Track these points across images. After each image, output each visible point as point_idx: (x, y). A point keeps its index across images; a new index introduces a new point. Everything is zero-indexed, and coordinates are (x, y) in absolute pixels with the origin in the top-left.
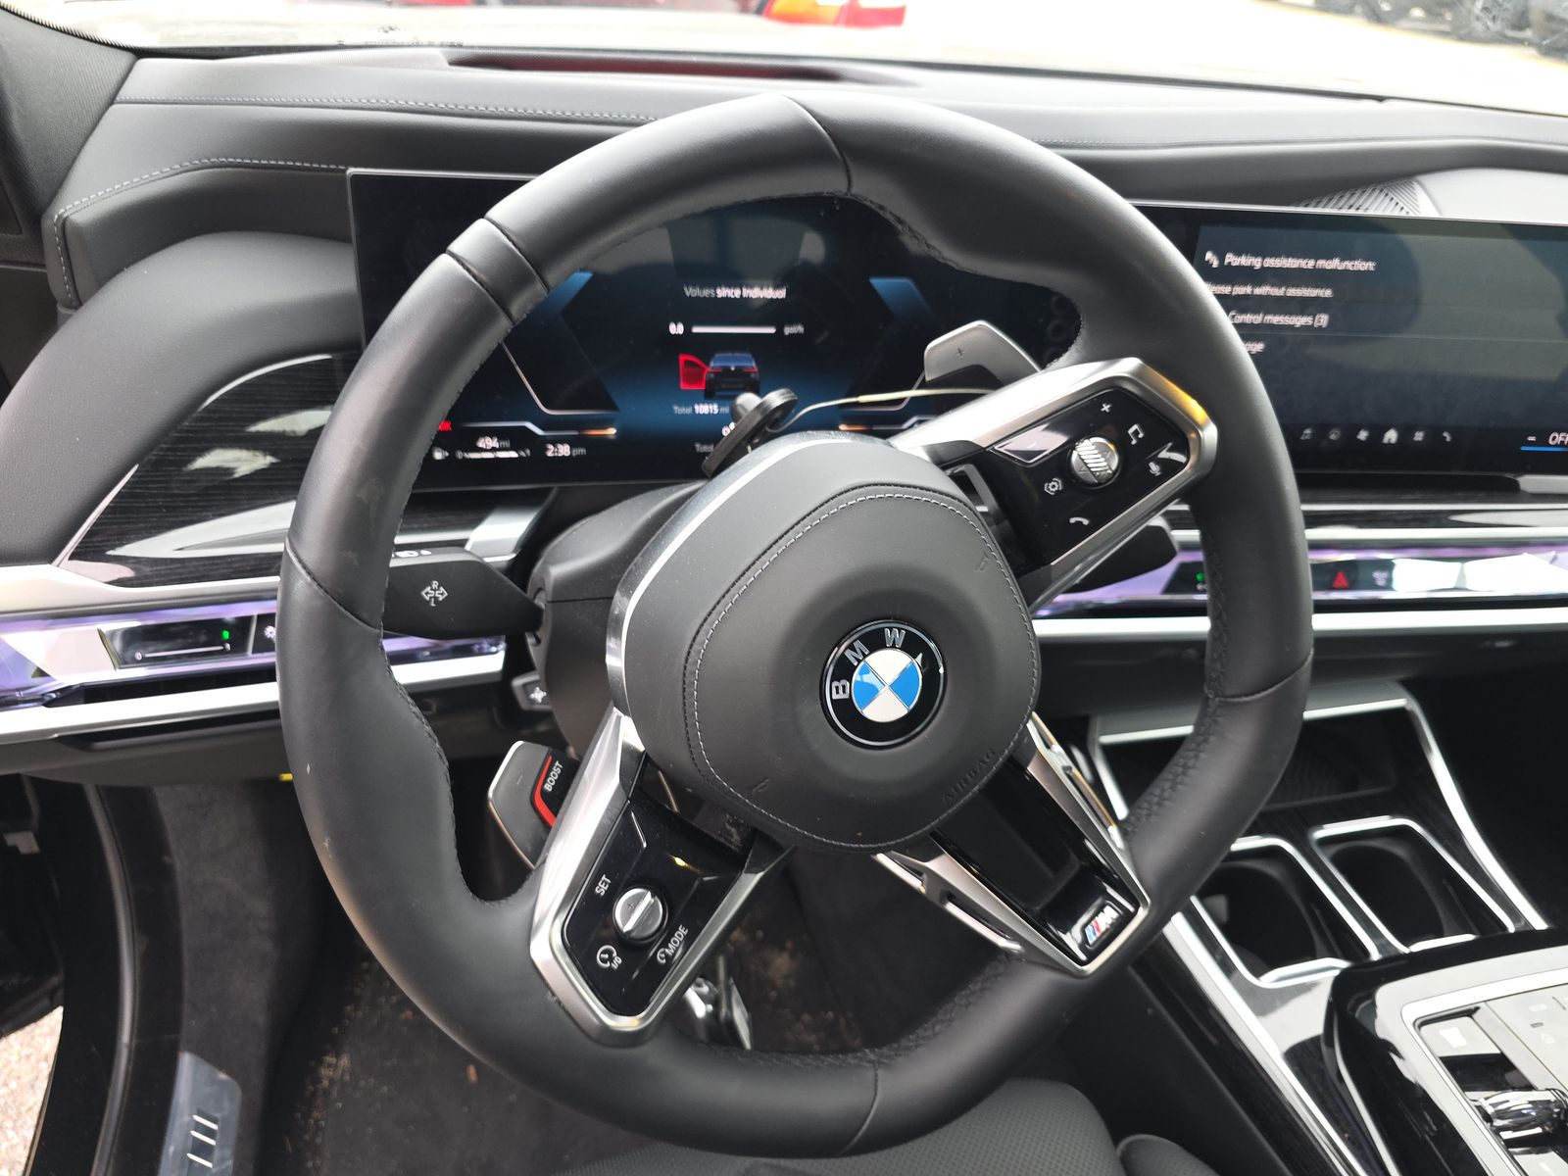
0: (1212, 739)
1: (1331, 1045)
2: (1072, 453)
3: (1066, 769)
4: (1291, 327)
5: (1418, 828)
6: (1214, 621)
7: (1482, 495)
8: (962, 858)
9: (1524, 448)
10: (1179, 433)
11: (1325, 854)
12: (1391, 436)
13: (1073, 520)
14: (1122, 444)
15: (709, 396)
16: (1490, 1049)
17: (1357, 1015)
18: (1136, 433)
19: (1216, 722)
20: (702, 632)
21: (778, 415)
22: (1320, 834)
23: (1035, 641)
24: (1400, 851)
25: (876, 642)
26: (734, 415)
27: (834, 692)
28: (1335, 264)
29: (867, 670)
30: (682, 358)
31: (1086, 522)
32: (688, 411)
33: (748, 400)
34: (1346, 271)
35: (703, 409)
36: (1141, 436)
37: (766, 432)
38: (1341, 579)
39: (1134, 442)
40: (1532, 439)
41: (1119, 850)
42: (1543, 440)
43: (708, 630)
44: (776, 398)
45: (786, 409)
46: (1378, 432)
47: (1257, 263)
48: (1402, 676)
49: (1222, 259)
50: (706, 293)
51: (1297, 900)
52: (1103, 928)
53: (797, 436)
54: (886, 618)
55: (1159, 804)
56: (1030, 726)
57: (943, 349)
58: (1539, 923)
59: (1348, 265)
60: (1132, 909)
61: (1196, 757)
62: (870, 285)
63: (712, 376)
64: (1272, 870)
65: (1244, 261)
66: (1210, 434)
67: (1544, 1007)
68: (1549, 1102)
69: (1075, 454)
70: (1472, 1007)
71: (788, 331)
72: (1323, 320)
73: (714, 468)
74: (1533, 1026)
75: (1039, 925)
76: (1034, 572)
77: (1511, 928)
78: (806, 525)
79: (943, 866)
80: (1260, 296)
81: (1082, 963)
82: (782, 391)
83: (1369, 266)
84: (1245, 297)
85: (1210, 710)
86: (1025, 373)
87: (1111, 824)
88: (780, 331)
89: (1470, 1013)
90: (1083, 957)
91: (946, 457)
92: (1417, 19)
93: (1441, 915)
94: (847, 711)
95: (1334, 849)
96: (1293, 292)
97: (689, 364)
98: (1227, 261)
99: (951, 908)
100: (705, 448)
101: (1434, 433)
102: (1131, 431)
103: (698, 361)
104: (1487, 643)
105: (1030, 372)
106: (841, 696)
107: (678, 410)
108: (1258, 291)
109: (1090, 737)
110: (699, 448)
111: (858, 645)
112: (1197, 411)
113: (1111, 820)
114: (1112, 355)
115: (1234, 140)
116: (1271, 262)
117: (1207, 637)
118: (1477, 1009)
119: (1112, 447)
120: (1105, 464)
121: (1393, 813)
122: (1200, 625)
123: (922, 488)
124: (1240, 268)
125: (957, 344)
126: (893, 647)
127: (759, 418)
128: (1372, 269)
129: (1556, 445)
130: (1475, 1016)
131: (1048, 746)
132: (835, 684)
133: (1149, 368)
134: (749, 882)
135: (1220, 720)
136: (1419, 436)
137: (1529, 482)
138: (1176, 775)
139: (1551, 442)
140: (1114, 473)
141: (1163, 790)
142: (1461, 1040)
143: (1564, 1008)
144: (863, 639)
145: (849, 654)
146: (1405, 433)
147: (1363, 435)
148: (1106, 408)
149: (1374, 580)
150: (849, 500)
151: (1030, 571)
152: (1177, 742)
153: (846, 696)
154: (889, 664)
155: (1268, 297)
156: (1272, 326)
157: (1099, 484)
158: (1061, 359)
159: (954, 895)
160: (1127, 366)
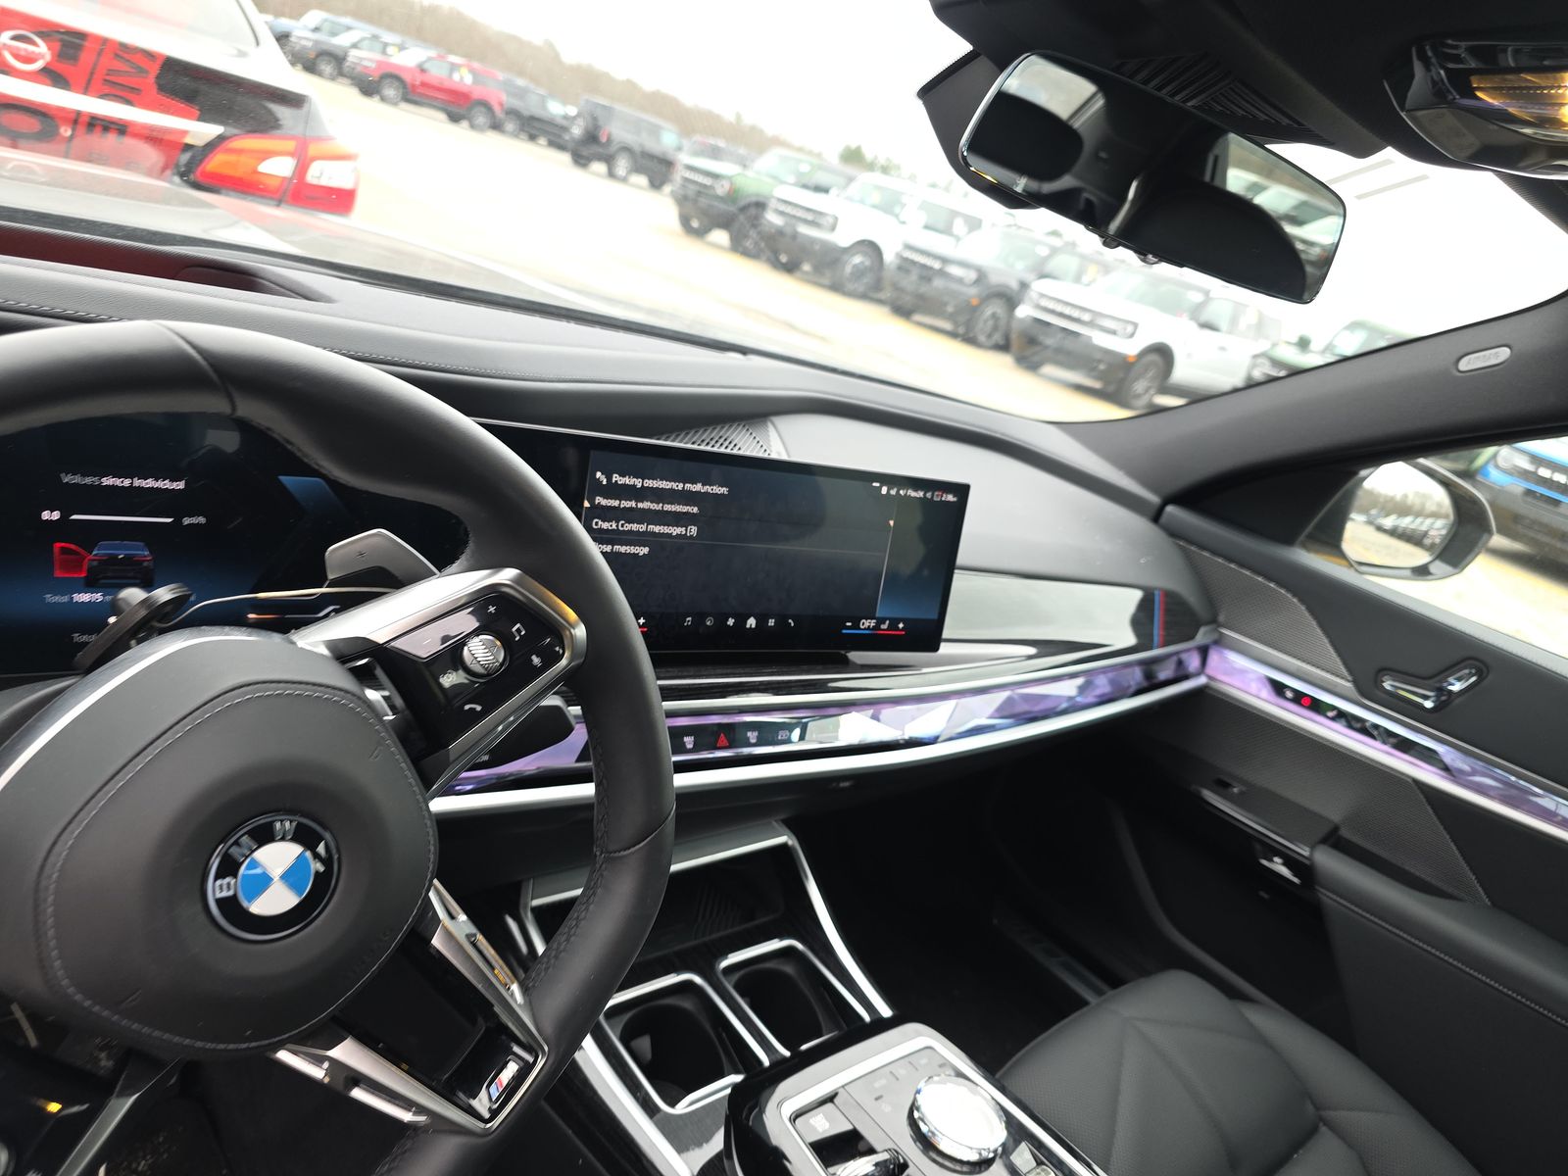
0: (599, 891)
1: (730, 1157)
2: (463, 649)
3: (468, 936)
4: (669, 535)
5: (800, 946)
6: (597, 787)
7: (820, 667)
8: (369, 1040)
9: (844, 631)
10: (556, 631)
11: (729, 983)
12: (752, 622)
13: (467, 707)
14: (506, 640)
15: (90, 585)
16: (846, 1127)
17: (751, 1123)
18: (518, 630)
19: (602, 875)
20: (60, 843)
21: (168, 608)
22: (724, 964)
23: (431, 820)
24: (789, 969)
25: (264, 836)
26: (115, 608)
27: (217, 889)
28: (698, 487)
29: (255, 864)
30: (57, 546)
31: (479, 708)
32: (65, 599)
33: (134, 595)
34: (707, 493)
35: (84, 597)
36: (523, 633)
37: (152, 627)
38: (723, 740)
39: (517, 639)
40: (849, 624)
41: (520, 1005)
42: (856, 626)
43: (68, 840)
44: (164, 594)
45: (177, 603)
46: (741, 619)
47: (638, 483)
48: (783, 816)
49: (609, 479)
50: (88, 480)
51: (708, 1027)
52: (505, 1083)
53: (187, 632)
54: (277, 811)
55: (556, 957)
56: (432, 895)
57: (344, 552)
58: (886, 1012)
59: (708, 489)
60: (531, 1059)
61: (587, 909)
62: (280, 482)
63: (95, 563)
64: (687, 1004)
65: (627, 480)
66: (580, 632)
67: (883, 1082)
68: (886, 1161)
69: (466, 648)
70: (833, 1094)
71: (187, 521)
72: (693, 530)
73: (89, 662)
74: (877, 1099)
75: (447, 1093)
76: (436, 755)
77: (867, 1018)
78: (187, 725)
79: (347, 1052)
80: (643, 509)
81: (487, 1121)
82: (172, 586)
83: (724, 490)
84: (631, 509)
85: (598, 866)
86: (425, 575)
87: (513, 983)
88: (178, 521)
89: (831, 1099)
90: (487, 1115)
91: (346, 651)
92: (806, 273)
93: (821, 1018)
94: (231, 907)
95: (736, 976)
96: (668, 507)
97: (64, 551)
98: (614, 480)
99: (358, 1094)
100: (85, 638)
101: (782, 620)
102: (514, 629)
103: (80, 550)
104: (834, 785)
105: (429, 574)
106: (225, 894)
107: (50, 598)
108: (640, 505)
109: (522, 901)
110: (77, 637)
111: (245, 839)
112: (572, 615)
113: (513, 978)
114: (497, 565)
115: (620, 380)
116: (649, 483)
117: (594, 800)
118: (836, 1094)
119: (498, 643)
120: (492, 658)
121: (781, 937)
122: (586, 790)
123: (314, 684)
124: (625, 485)
125: (358, 547)
126: (283, 839)
127: (143, 613)
128: (726, 493)
129: (865, 629)
130: (835, 1100)
131: (452, 917)
132: (219, 882)
133: (527, 577)
134: (121, 1107)
135: (605, 873)
136: (771, 622)
137: (855, 656)
138: (571, 929)
139: (862, 627)
140: (502, 665)
141: (559, 944)
142: (823, 1125)
143: (897, 1079)
144: (251, 834)
145: (234, 851)
146: (762, 621)
147: (731, 622)
148: (492, 609)
149: (748, 739)
150: (236, 698)
151: (429, 755)
152: (572, 902)
153: (231, 893)
154: (278, 856)
155: (649, 510)
156: (653, 534)
157: (488, 675)
158: (454, 565)
159: (357, 1079)
160: (507, 575)
